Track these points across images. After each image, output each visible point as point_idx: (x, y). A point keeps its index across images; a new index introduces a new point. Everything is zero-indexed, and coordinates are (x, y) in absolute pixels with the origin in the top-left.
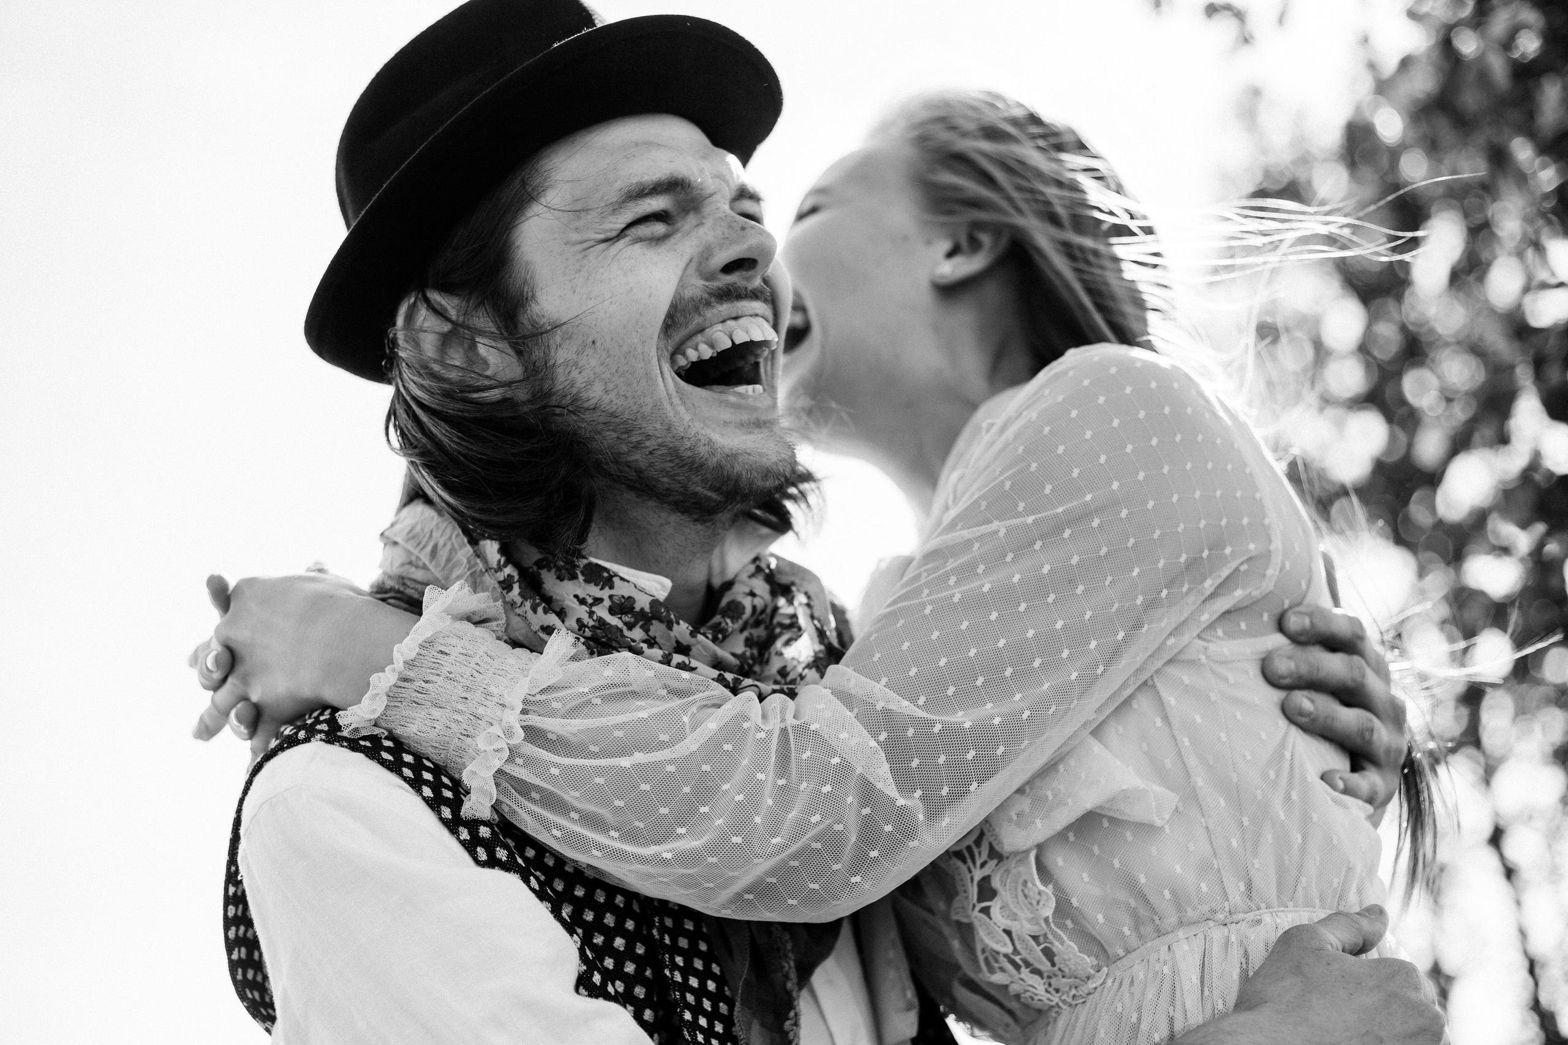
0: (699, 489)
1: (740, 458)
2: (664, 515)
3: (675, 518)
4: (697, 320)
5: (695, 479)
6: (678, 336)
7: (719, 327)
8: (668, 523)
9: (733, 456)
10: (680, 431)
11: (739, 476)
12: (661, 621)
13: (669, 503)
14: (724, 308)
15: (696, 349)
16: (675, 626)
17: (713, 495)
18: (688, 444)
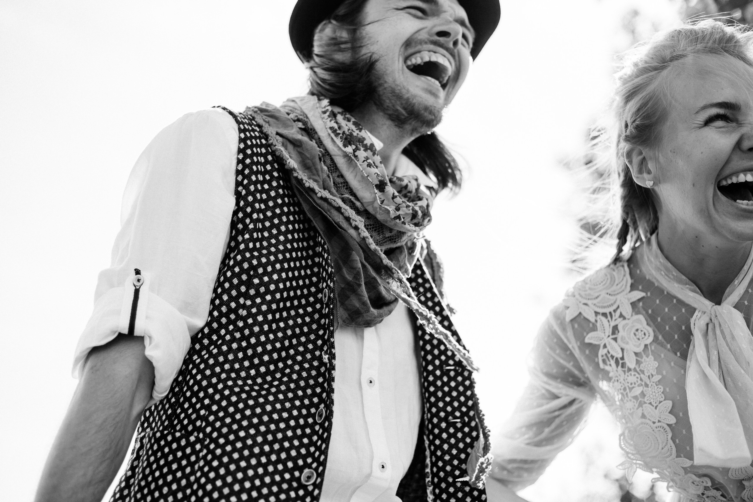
0: (399, 108)
1: (417, 98)
2: (385, 120)
3: (388, 123)
4: (419, 47)
5: (398, 102)
6: (411, 51)
7: (427, 52)
8: (385, 124)
9: (415, 96)
10: (398, 82)
11: (414, 104)
12: (372, 151)
13: (387, 114)
14: (432, 47)
15: (416, 59)
16: (376, 156)
17: (404, 112)
18: (399, 88)
